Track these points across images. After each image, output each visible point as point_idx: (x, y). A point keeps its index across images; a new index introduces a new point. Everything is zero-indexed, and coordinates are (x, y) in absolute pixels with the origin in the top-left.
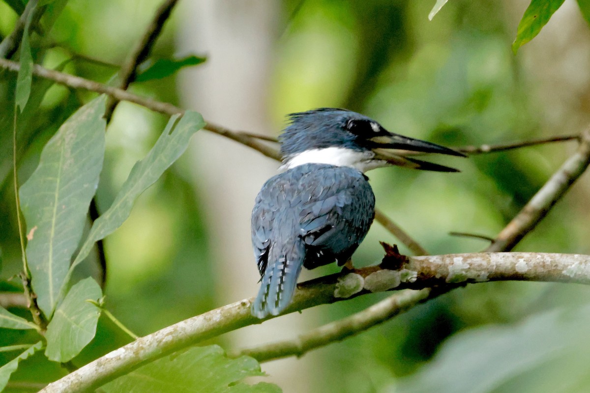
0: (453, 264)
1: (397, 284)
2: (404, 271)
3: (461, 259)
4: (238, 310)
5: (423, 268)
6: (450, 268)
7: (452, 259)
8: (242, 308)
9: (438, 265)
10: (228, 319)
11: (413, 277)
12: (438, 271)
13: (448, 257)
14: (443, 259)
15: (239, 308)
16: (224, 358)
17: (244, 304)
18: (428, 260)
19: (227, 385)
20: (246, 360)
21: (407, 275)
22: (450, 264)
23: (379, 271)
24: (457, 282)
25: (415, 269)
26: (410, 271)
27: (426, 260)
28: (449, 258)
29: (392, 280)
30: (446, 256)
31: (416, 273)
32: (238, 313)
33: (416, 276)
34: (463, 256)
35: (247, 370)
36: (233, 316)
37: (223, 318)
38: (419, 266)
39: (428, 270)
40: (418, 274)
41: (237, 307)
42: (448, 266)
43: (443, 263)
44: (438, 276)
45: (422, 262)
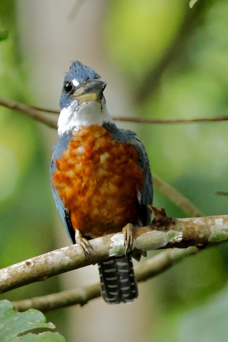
0: (214, 224)
1: (165, 244)
2: (171, 232)
3: (222, 220)
4: (24, 269)
5: (188, 229)
6: (212, 228)
7: (214, 221)
8: (27, 267)
9: (201, 226)
10: (14, 277)
11: (179, 237)
12: (201, 231)
13: (210, 218)
14: (205, 221)
15: (24, 268)
16: (13, 311)
17: (28, 264)
18: (192, 222)
19: (16, 335)
20: (33, 313)
21: (173, 235)
22: (212, 225)
23: (148, 232)
24: (219, 241)
25: (180, 230)
26: (176, 232)
27: (191, 221)
28: (211, 220)
29: (161, 241)
30: (208, 217)
31: (182, 233)
32: (24, 272)
33: (181, 236)
34: (223, 218)
35: (33, 321)
36: (19, 275)
37: (9, 276)
38: (184, 227)
39: (192, 231)
40: (183, 234)
41: (22, 267)
42: (210, 227)
43: (206, 224)
44: (201, 236)
45: (187, 223)
